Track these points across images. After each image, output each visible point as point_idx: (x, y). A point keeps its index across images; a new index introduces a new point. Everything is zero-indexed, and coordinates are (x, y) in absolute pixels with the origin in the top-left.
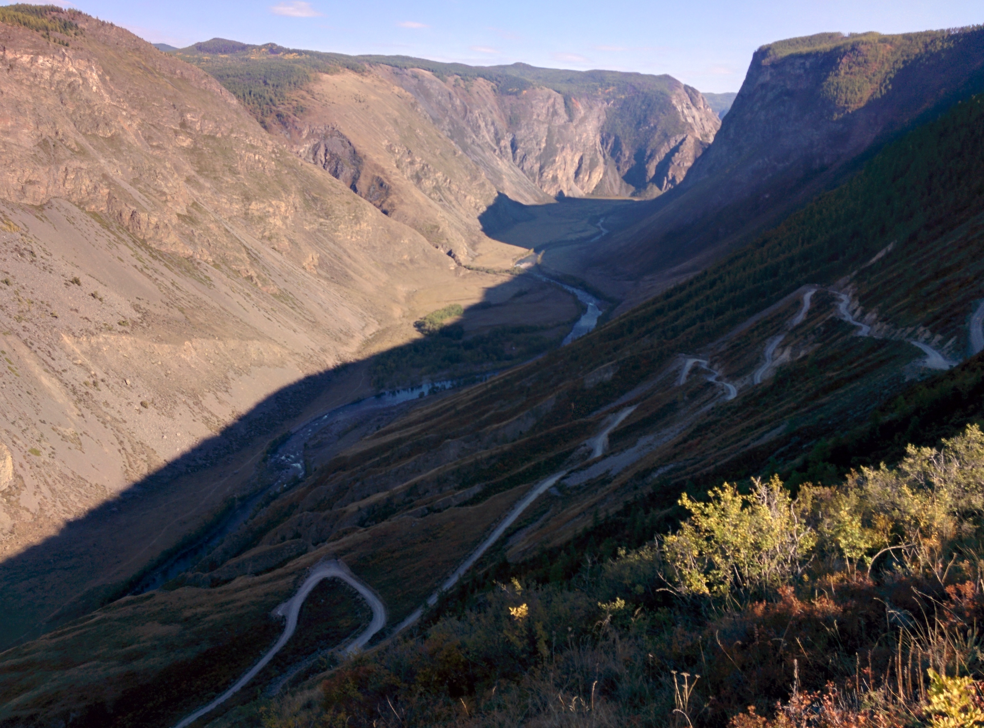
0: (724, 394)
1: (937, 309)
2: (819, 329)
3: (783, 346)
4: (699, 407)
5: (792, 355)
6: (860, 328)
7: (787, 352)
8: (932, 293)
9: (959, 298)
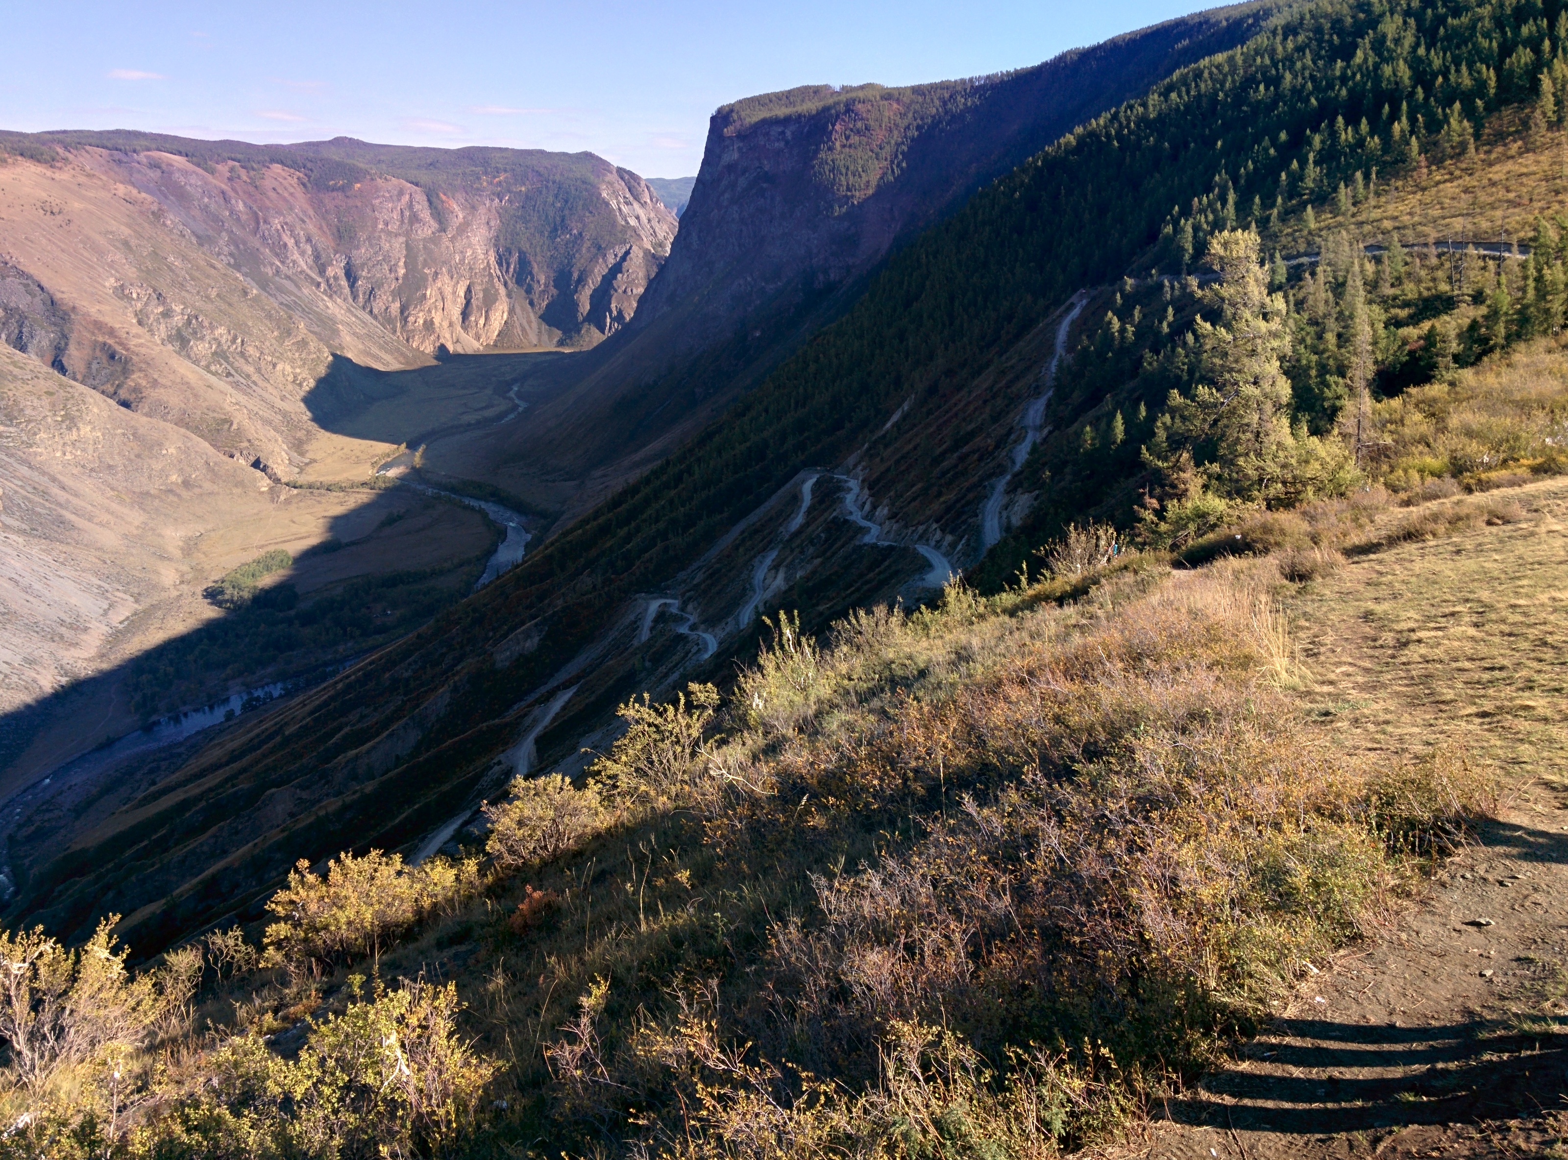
0: (699, 650)
1: (950, 496)
2: (818, 536)
3: (776, 567)
4: (666, 675)
5: (787, 579)
6: (867, 530)
7: (781, 575)
8: (948, 471)
9: (976, 479)
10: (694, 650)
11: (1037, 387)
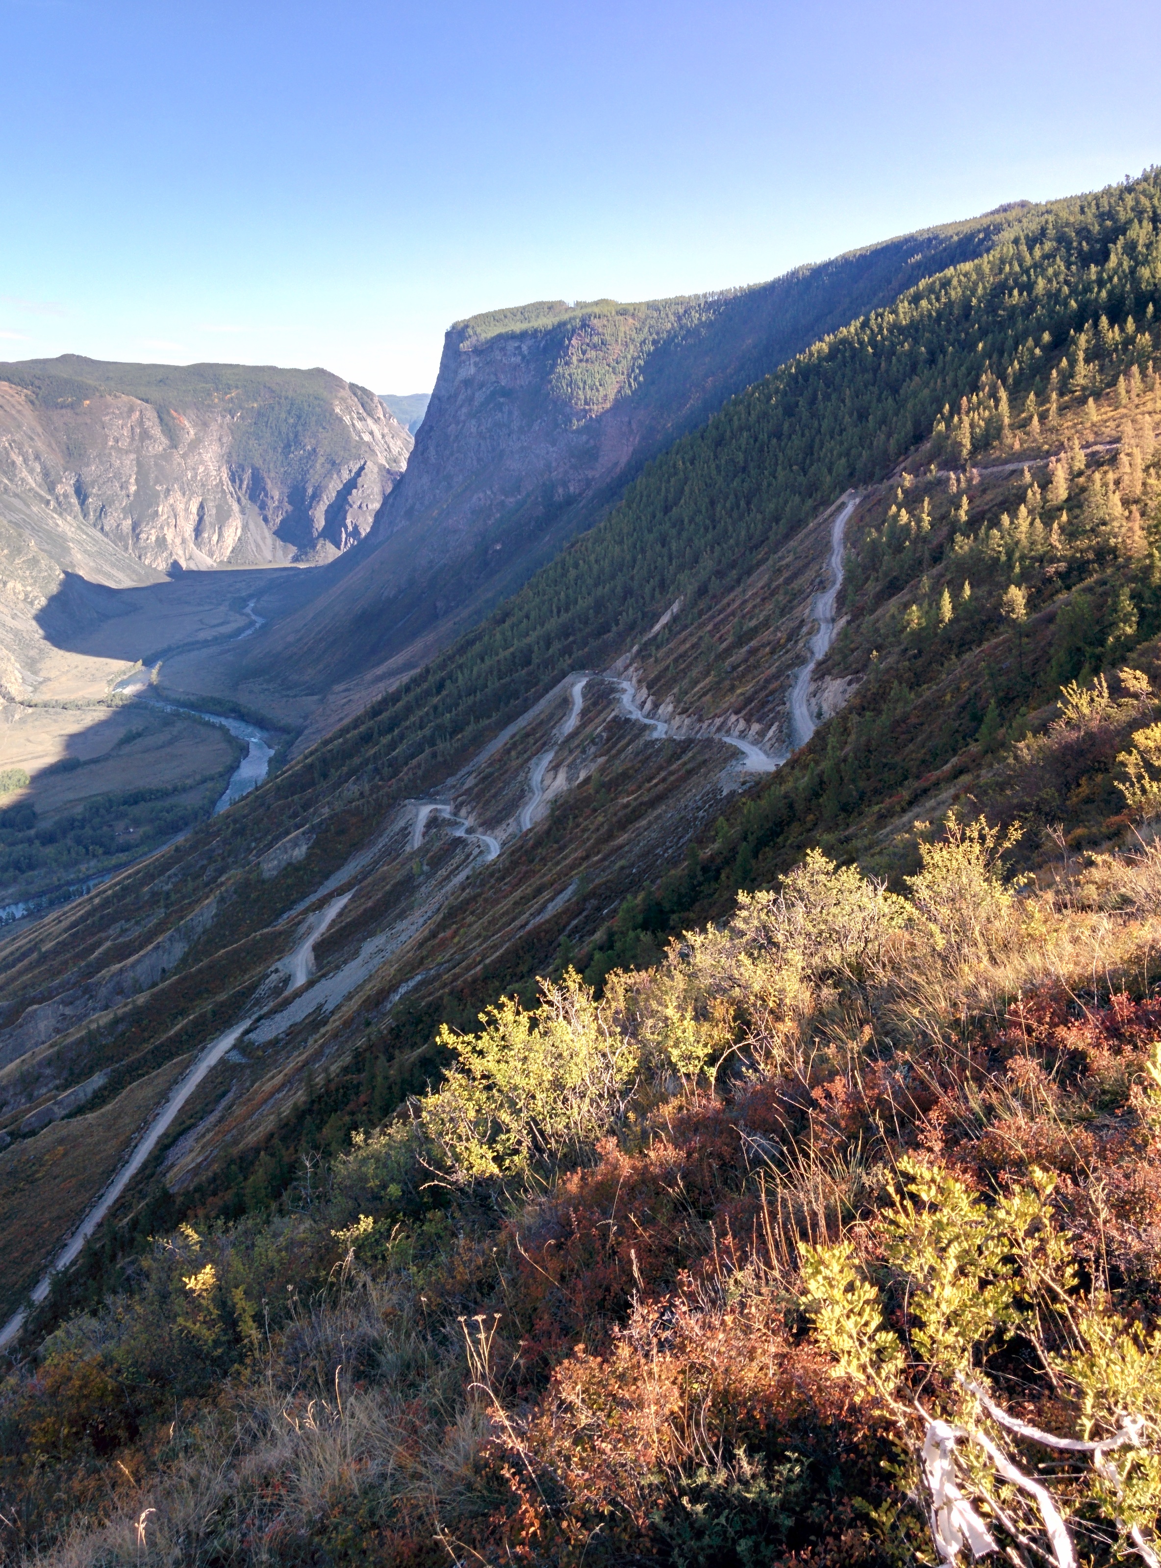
0: (481, 852)
1: (747, 688)
2: (599, 736)
3: (555, 768)
4: (447, 878)
5: (569, 779)
6: (655, 728)
7: (562, 776)
8: (739, 665)
9: (773, 669)
10: (476, 851)
11: (821, 582)
